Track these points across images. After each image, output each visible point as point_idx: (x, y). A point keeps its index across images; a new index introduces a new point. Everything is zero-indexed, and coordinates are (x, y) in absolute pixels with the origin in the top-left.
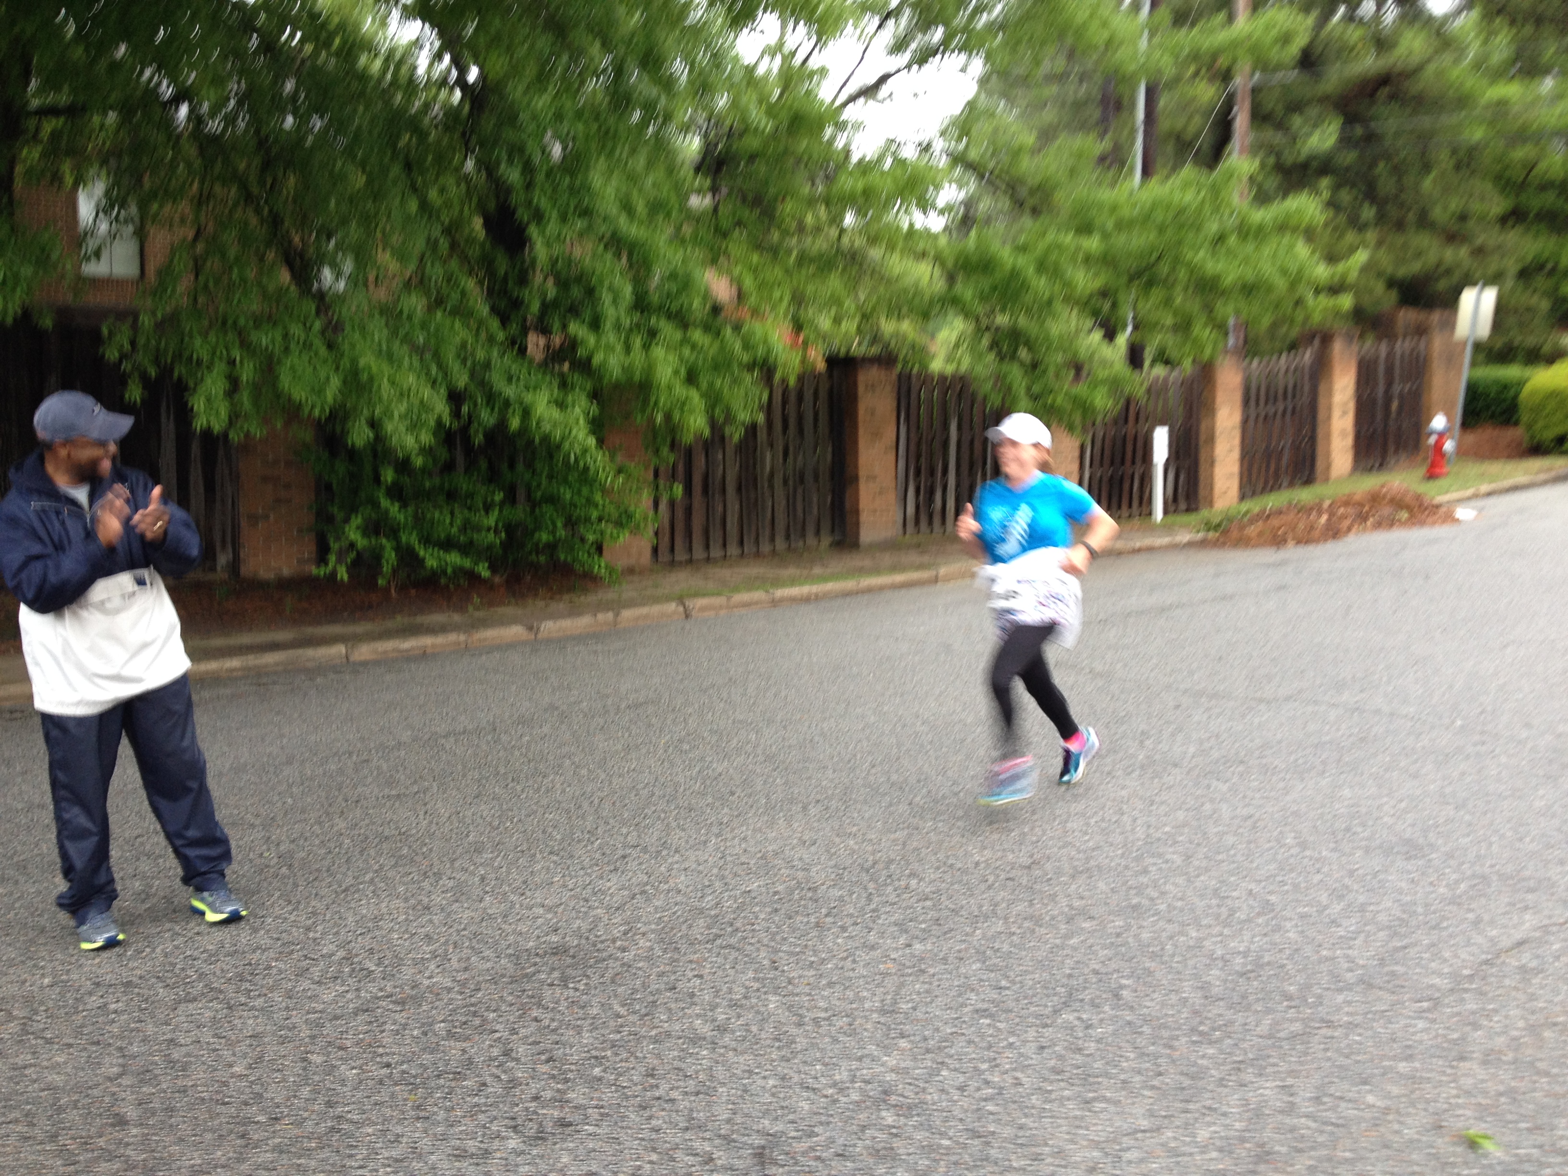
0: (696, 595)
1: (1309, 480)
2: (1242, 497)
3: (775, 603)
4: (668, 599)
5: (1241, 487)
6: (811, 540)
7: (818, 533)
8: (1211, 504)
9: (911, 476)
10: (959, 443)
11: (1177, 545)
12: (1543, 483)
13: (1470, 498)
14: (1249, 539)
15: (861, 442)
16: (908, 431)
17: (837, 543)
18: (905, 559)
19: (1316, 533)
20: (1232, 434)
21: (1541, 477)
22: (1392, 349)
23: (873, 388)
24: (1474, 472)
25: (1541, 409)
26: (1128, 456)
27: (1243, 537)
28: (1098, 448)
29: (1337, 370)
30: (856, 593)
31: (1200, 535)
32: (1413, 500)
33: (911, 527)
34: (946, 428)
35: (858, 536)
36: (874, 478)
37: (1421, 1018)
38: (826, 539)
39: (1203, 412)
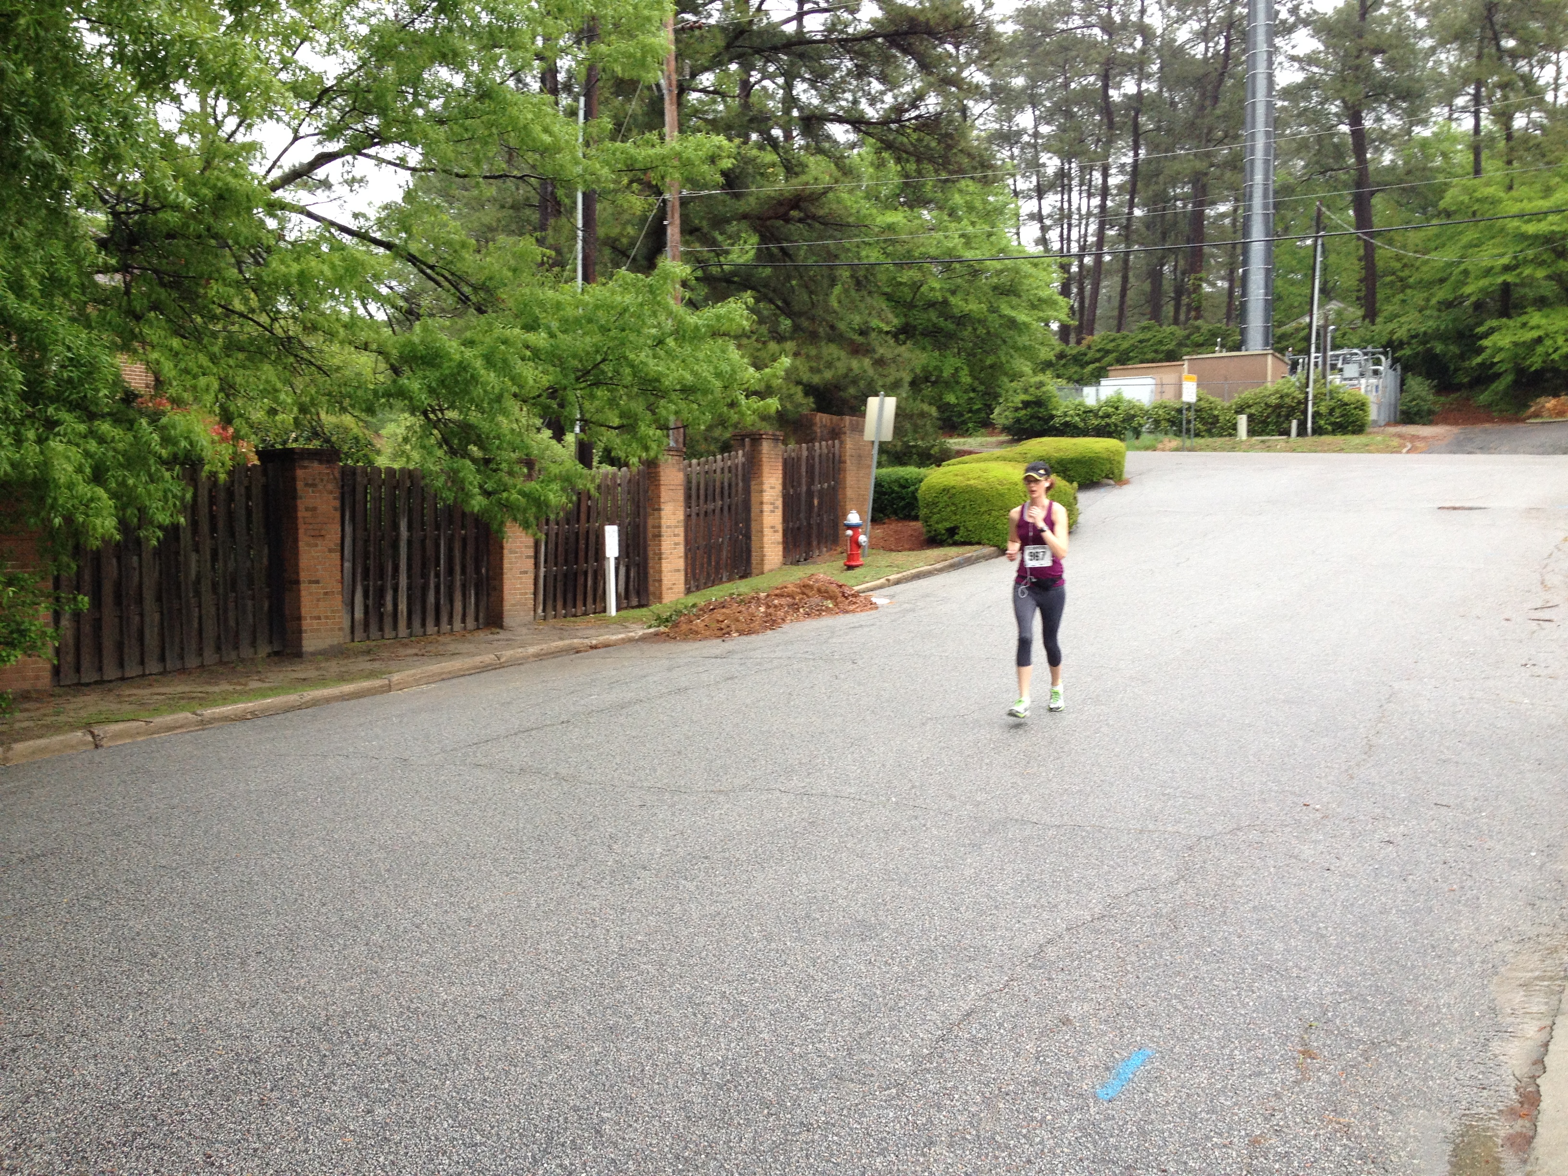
0: (109, 721)
1: (746, 575)
2: (688, 591)
3: (204, 724)
4: (73, 727)
5: (687, 582)
6: (246, 652)
7: (253, 644)
8: (660, 598)
9: (359, 578)
10: (410, 543)
11: (631, 640)
12: (941, 570)
13: (881, 587)
14: (697, 633)
15: (301, 544)
16: (354, 530)
17: (276, 653)
18: (354, 668)
19: (755, 625)
20: (677, 531)
21: (938, 566)
22: (810, 450)
23: (314, 485)
24: (884, 563)
25: (935, 504)
26: (582, 554)
27: (691, 631)
28: (551, 546)
29: (766, 469)
30: (300, 708)
31: (652, 630)
32: (837, 590)
33: (359, 633)
34: (396, 527)
35: (300, 645)
36: (317, 582)
37: (891, 1106)
38: (264, 650)
39: (649, 510)
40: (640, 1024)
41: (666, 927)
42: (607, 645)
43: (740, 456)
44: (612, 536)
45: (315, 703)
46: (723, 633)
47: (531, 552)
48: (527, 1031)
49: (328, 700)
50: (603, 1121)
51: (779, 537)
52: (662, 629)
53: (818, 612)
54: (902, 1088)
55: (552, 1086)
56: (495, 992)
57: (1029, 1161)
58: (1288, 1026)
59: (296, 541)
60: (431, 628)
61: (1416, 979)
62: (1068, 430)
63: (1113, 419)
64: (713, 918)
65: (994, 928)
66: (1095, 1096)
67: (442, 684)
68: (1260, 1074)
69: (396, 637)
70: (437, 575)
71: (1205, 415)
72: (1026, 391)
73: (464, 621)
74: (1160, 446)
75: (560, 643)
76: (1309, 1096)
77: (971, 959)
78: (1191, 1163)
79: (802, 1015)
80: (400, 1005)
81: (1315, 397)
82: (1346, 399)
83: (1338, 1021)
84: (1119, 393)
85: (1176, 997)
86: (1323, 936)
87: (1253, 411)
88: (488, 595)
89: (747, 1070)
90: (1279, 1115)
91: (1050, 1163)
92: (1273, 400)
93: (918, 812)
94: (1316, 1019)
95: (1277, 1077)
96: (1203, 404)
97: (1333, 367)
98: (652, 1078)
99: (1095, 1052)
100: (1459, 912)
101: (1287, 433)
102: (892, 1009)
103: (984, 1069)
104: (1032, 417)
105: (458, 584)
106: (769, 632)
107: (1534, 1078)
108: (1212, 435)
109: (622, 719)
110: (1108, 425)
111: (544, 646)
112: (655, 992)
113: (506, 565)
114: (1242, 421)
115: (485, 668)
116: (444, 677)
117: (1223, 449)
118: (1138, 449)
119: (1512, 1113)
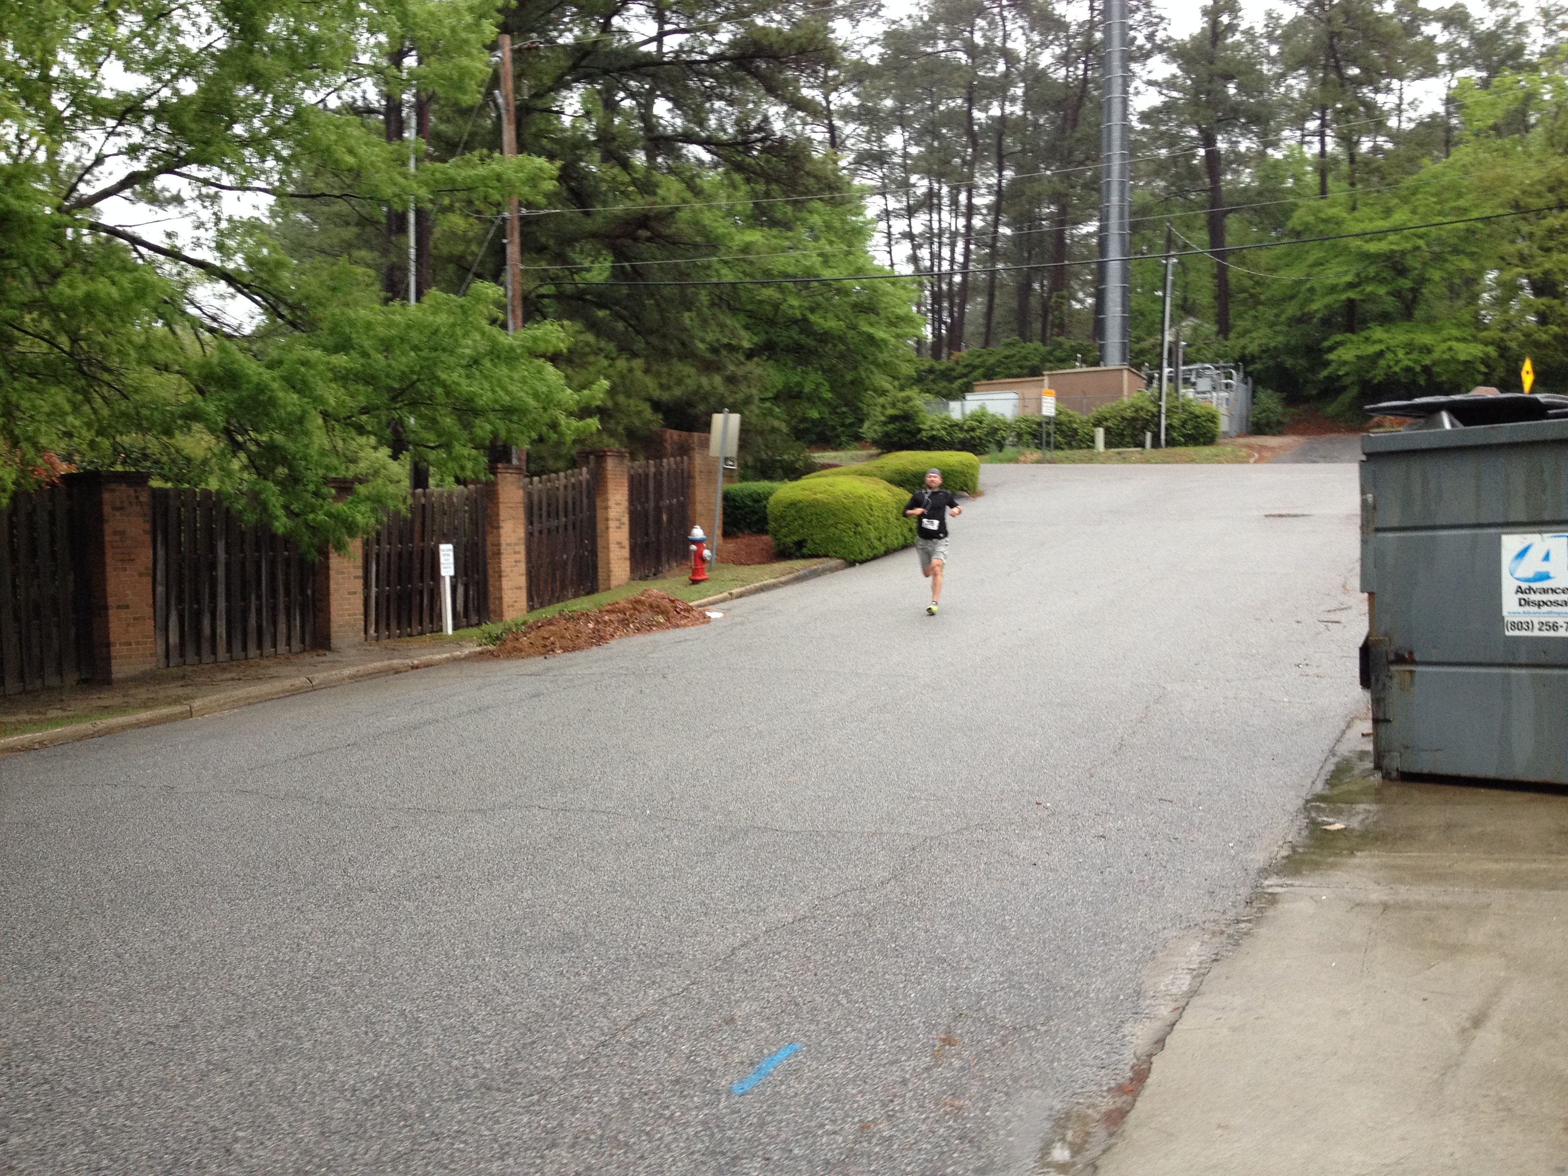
1: (592, 590)
2: (531, 608)
5: (530, 598)
6: (52, 680)
7: (60, 673)
8: (500, 616)
9: (173, 602)
10: (228, 565)
11: (456, 660)
12: (785, 583)
13: (723, 600)
14: (521, 650)
15: (109, 569)
16: (167, 554)
17: (85, 681)
18: (162, 694)
19: (581, 641)
20: (517, 549)
21: (783, 579)
22: (659, 466)
23: (121, 508)
24: (730, 577)
25: (783, 518)
26: (416, 573)
27: (515, 649)
28: (383, 565)
29: (611, 486)
30: (92, 736)
31: (479, 649)
32: (669, 605)
33: (174, 659)
34: (212, 549)
35: (110, 672)
36: (127, 607)
37: (528, 1112)
38: (71, 678)
39: (488, 528)
40: (307, 1045)
41: (370, 949)
42: (428, 665)
43: (584, 473)
44: (447, 554)
45: (109, 731)
46: (547, 650)
47: (360, 572)
48: (191, 1057)
49: (123, 728)
50: (236, 1140)
51: (626, 553)
52: (491, 647)
53: (649, 627)
54: (544, 1094)
55: (197, 1108)
56: (175, 1018)
57: (642, 1157)
58: (939, 1016)
59: (103, 565)
60: (253, 652)
61: (1076, 967)
62: (933, 443)
63: (978, 433)
64: (422, 936)
65: (696, 934)
66: (729, 1093)
67: (245, 709)
68: (892, 1063)
69: (215, 662)
70: (259, 598)
71: (1064, 428)
72: (894, 405)
73: (288, 644)
74: (1022, 458)
75: (378, 664)
76: (934, 1082)
77: (662, 965)
78: (796, 1151)
79: (474, 1028)
80: (73, 1036)
81: (1168, 410)
82: (1197, 413)
83: (988, 1010)
84: (983, 407)
85: (845, 992)
86: (1004, 928)
87: (1109, 424)
88: (315, 616)
89: (398, 1085)
90: (897, 1101)
91: (662, 1157)
92: (1129, 414)
93: (668, 823)
94: (968, 1008)
95: (909, 1066)
96: (1063, 418)
97: (1186, 381)
98: (302, 1096)
99: (748, 1048)
100: (1140, 902)
101: (1142, 445)
102: (565, 1018)
103: (633, 1070)
104: (901, 431)
105: (281, 606)
106: (594, 648)
107: (1150, 1056)
108: (1070, 446)
109: (410, 741)
110: (973, 438)
111: (361, 668)
112: (335, 1013)
113: (333, 586)
114: (1100, 434)
115: (295, 692)
116: (250, 702)
117: (1081, 461)
118: (1001, 461)
119: (1120, 1089)
